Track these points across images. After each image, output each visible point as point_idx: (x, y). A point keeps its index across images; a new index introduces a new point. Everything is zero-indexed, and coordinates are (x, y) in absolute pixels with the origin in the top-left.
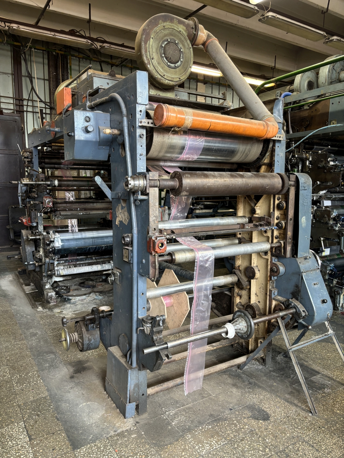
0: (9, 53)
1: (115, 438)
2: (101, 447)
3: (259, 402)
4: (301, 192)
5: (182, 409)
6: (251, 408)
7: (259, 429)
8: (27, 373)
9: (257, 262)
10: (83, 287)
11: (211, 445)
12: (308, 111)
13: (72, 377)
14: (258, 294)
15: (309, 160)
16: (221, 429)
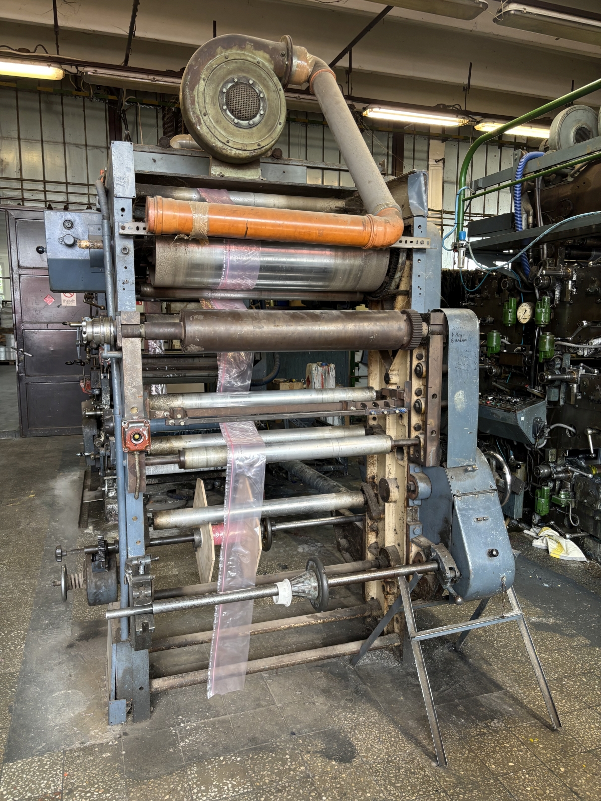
0: (103, 114)
1: (76, 754)
2: (46, 764)
3: (351, 728)
4: (451, 346)
5: (211, 721)
6: (331, 736)
7: (322, 777)
8: (11, 631)
9: (396, 471)
10: (171, 497)
11: (221, 791)
12: (572, 186)
13: (71, 646)
14: (398, 530)
15: (571, 279)
16: (255, 765)
